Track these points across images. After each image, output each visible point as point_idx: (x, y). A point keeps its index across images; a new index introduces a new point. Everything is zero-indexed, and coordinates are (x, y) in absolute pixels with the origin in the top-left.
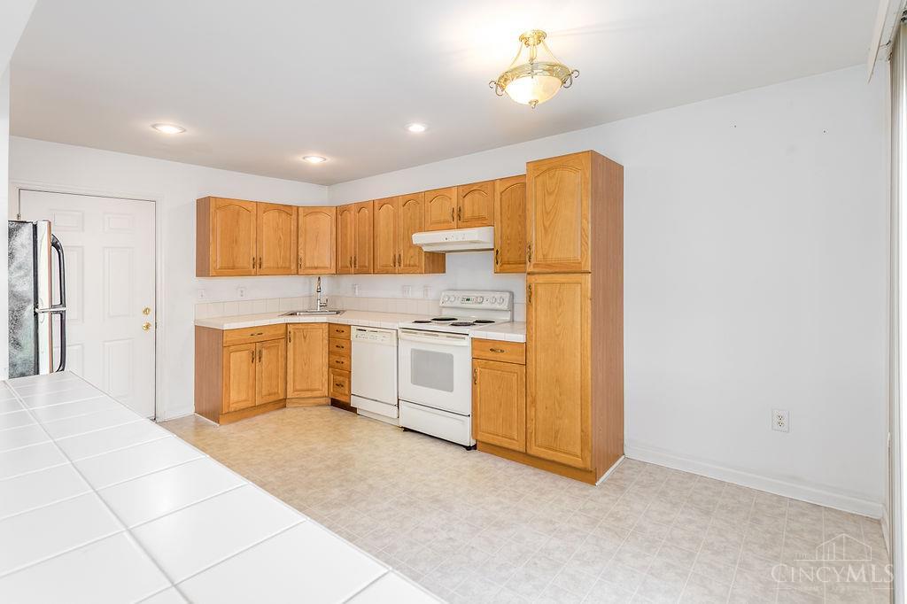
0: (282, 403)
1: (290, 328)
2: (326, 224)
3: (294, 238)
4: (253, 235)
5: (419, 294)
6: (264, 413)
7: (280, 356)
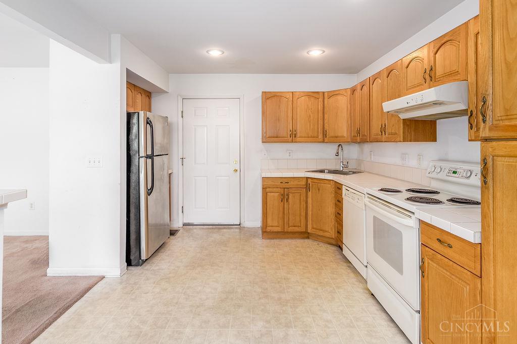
0: (306, 235)
1: (310, 181)
2: (343, 103)
3: (320, 115)
4: (290, 115)
5: (413, 162)
7: (302, 201)
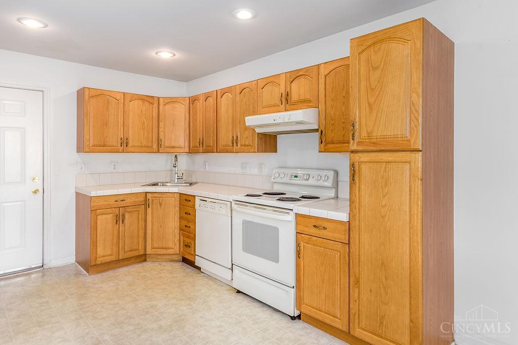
0: (143, 258)
1: (149, 196)
2: (181, 111)
3: (155, 122)
4: (121, 120)
5: (255, 171)
6: (127, 265)
7: (140, 219)
